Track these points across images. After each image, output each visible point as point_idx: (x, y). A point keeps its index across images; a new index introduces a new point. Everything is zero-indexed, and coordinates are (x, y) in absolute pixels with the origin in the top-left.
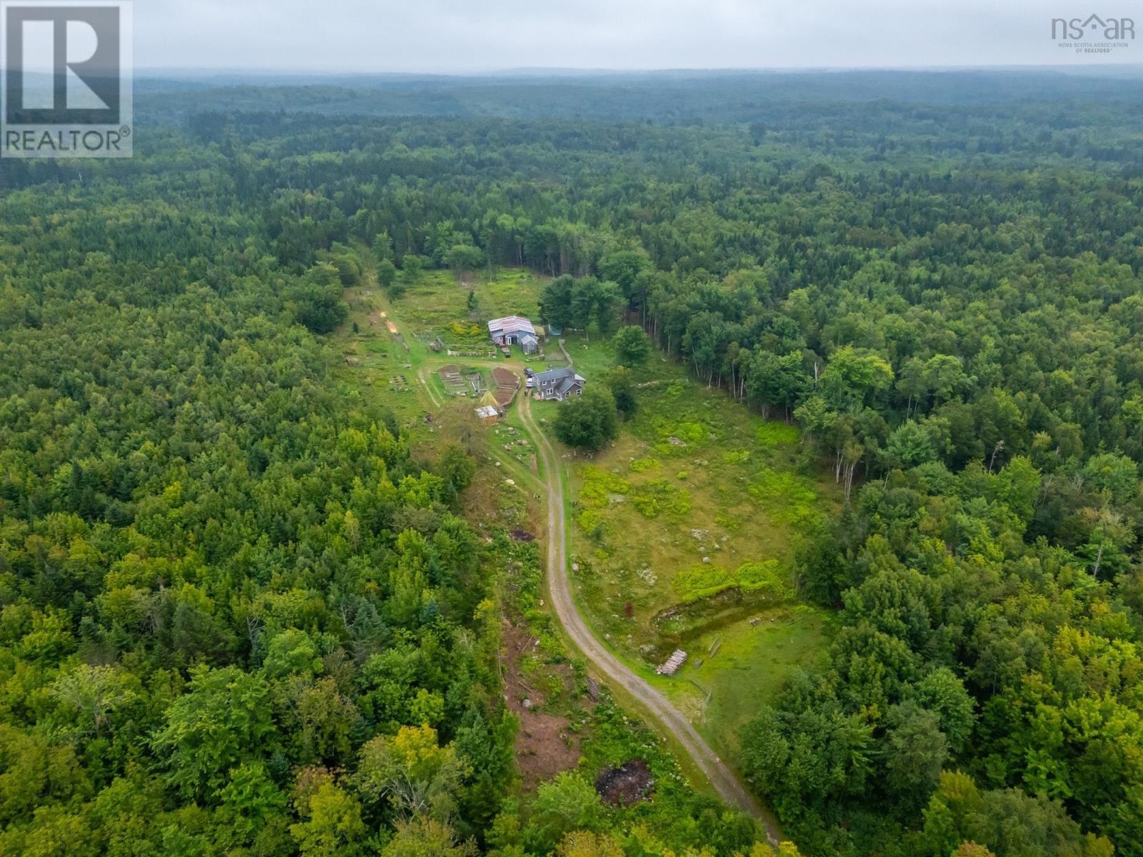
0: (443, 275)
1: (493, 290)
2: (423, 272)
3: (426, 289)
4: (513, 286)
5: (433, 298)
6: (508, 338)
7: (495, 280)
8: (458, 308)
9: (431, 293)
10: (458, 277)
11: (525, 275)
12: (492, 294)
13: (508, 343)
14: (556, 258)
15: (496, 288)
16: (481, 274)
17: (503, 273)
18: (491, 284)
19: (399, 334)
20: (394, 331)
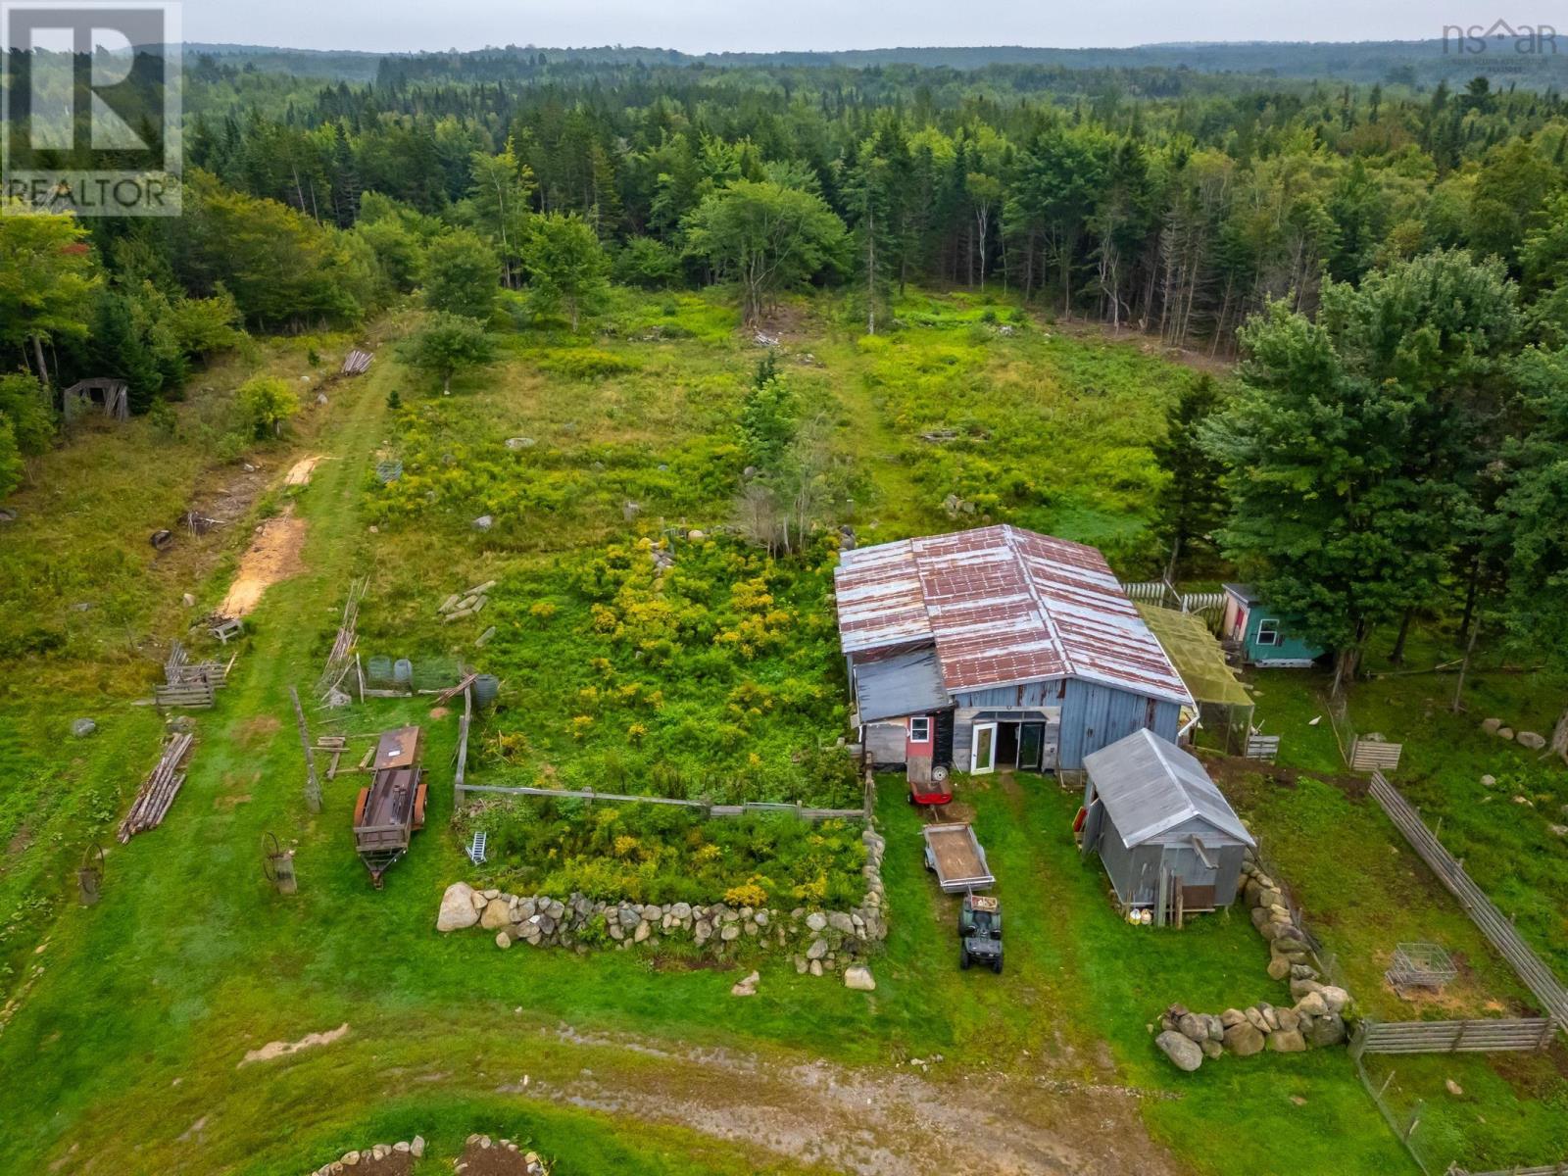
0: (696, 309)
1: (881, 366)
2: (618, 293)
3: (599, 353)
4: (958, 352)
5: (611, 392)
6: (977, 729)
7: (884, 326)
8: (700, 447)
9: (612, 371)
10: (750, 315)
11: (1002, 314)
12: (873, 382)
13: (974, 761)
14: (1135, 245)
15: (892, 358)
16: (834, 308)
17: (916, 306)
18: (871, 340)
19: (248, 630)
20: (244, 595)
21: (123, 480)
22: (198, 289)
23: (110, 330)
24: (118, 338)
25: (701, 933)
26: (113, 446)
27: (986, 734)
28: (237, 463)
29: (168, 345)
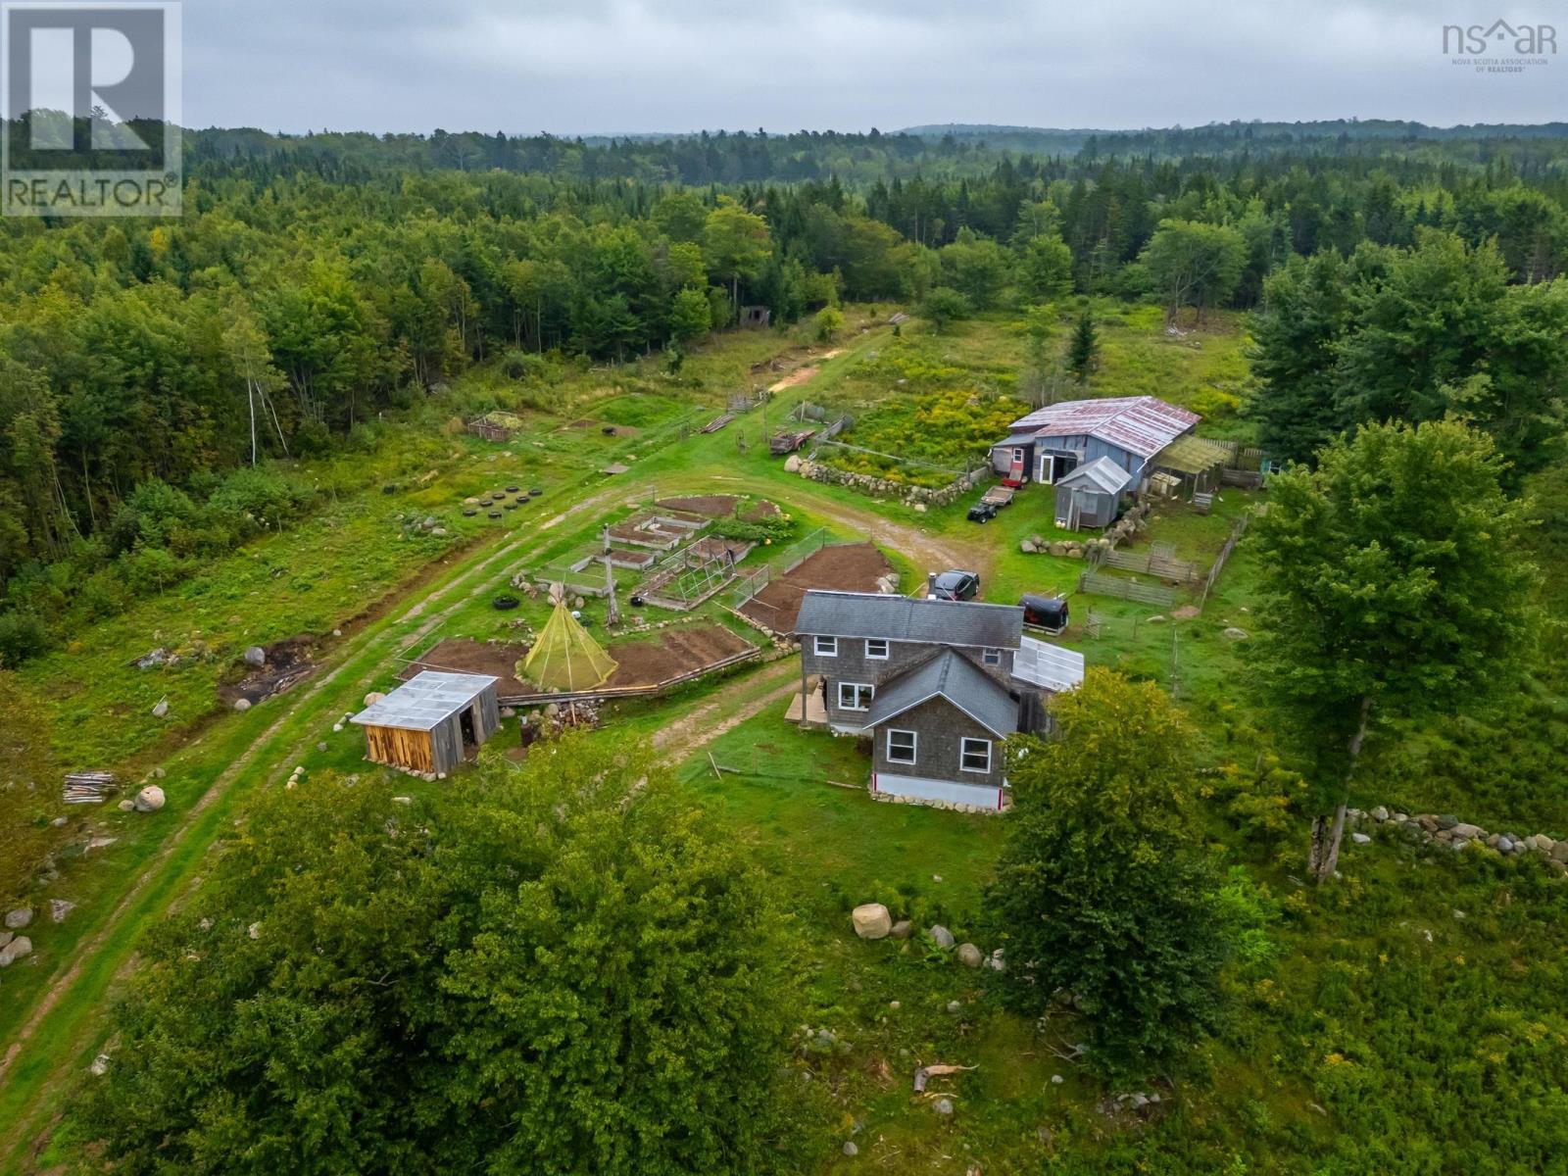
6: (1044, 458)
13: (1042, 476)
19: (772, 395)
20: (777, 388)
21: (752, 347)
22: (825, 269)
23: (771, 280)
24: (772, 284)
25: (872, 486)
26: (755, 335)
27: (1047, 461)
28: (805, 348)
29: (797, 294)
